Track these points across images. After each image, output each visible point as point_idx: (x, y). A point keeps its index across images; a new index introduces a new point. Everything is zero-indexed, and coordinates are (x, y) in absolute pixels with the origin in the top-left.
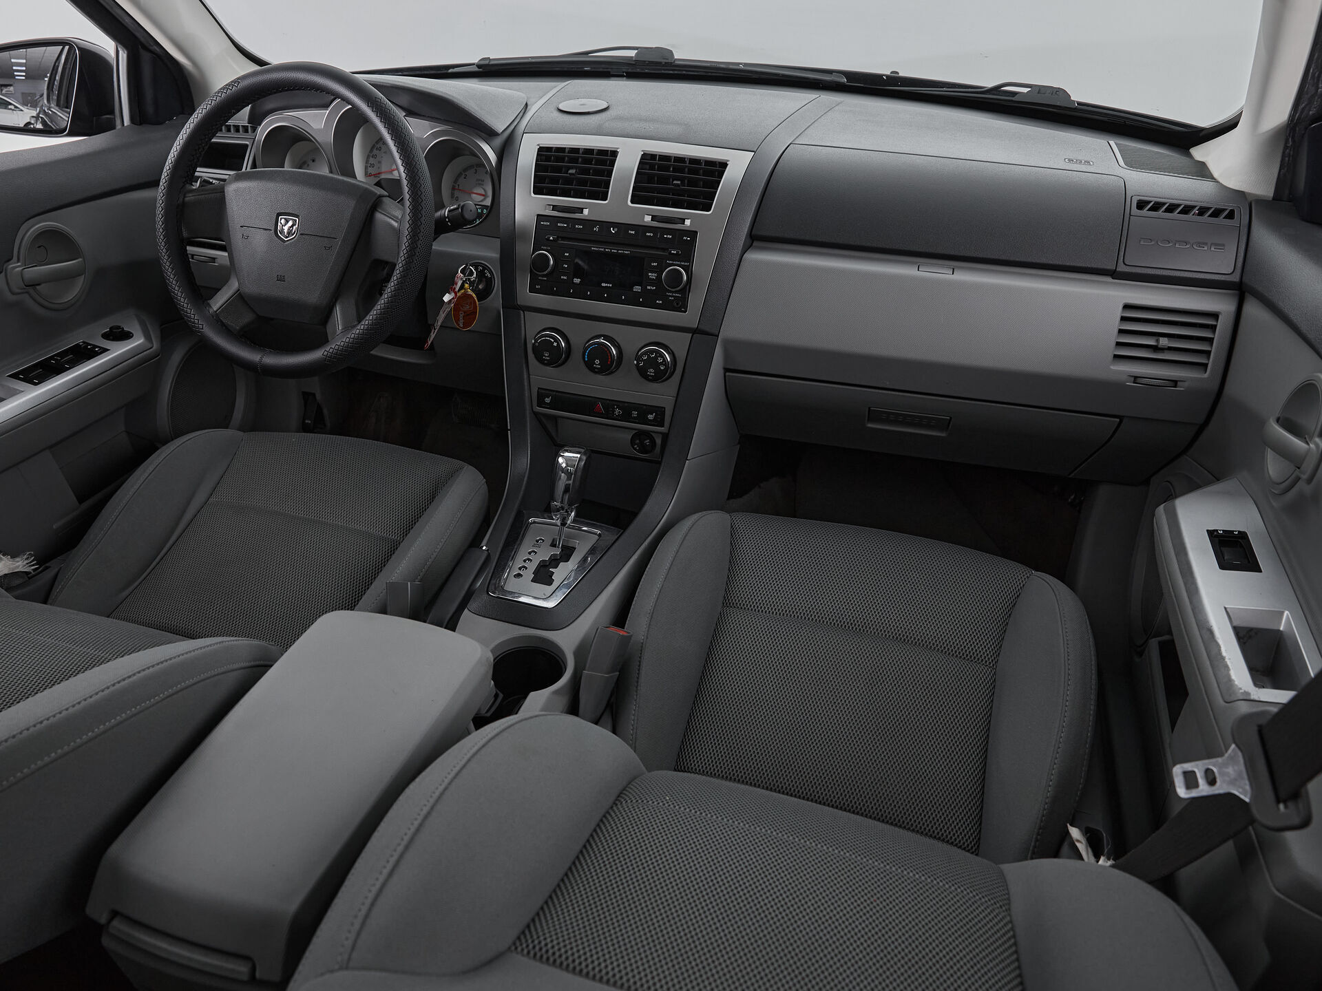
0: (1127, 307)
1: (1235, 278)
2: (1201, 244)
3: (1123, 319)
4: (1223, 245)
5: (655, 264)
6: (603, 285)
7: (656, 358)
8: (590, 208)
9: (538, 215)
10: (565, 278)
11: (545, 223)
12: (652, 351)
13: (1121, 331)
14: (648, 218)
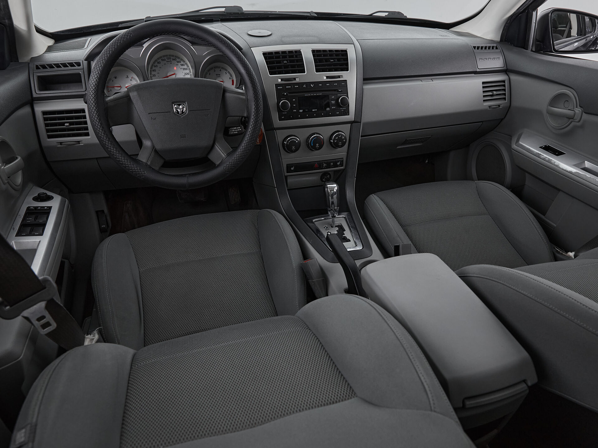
0: (483, 83)
1: (505, 68)
2: (494, 58)
3: (483, 87)
4: (499, 58)
5: (334, 97)
6: (313, 110)
7: (341, 137)
8: (299, 78)
9: (275, 85)
10: (295, 111)
11: (280, 88)
12: (338, 135)
13: (484, 92)
14: (325, 78)
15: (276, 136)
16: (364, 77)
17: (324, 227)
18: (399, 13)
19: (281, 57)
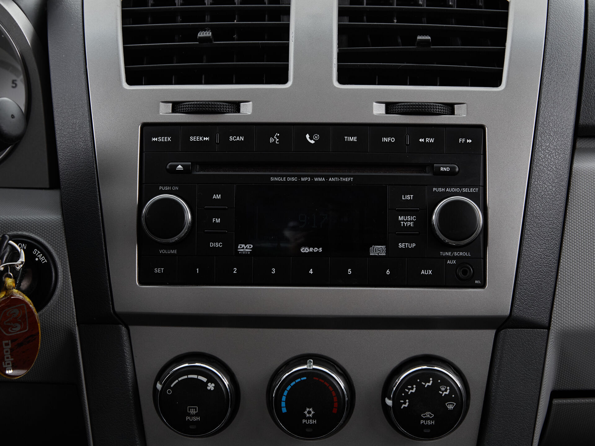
5: (408, 197)
7: (435, 387)
8: (253, 101)
9: (144, 126)
10: (218, 245)
11: (161, 139)
12: (424, 375)
14: (379, 110)
15: (126, 344)
16: (581, 122)
19: (207, 15)
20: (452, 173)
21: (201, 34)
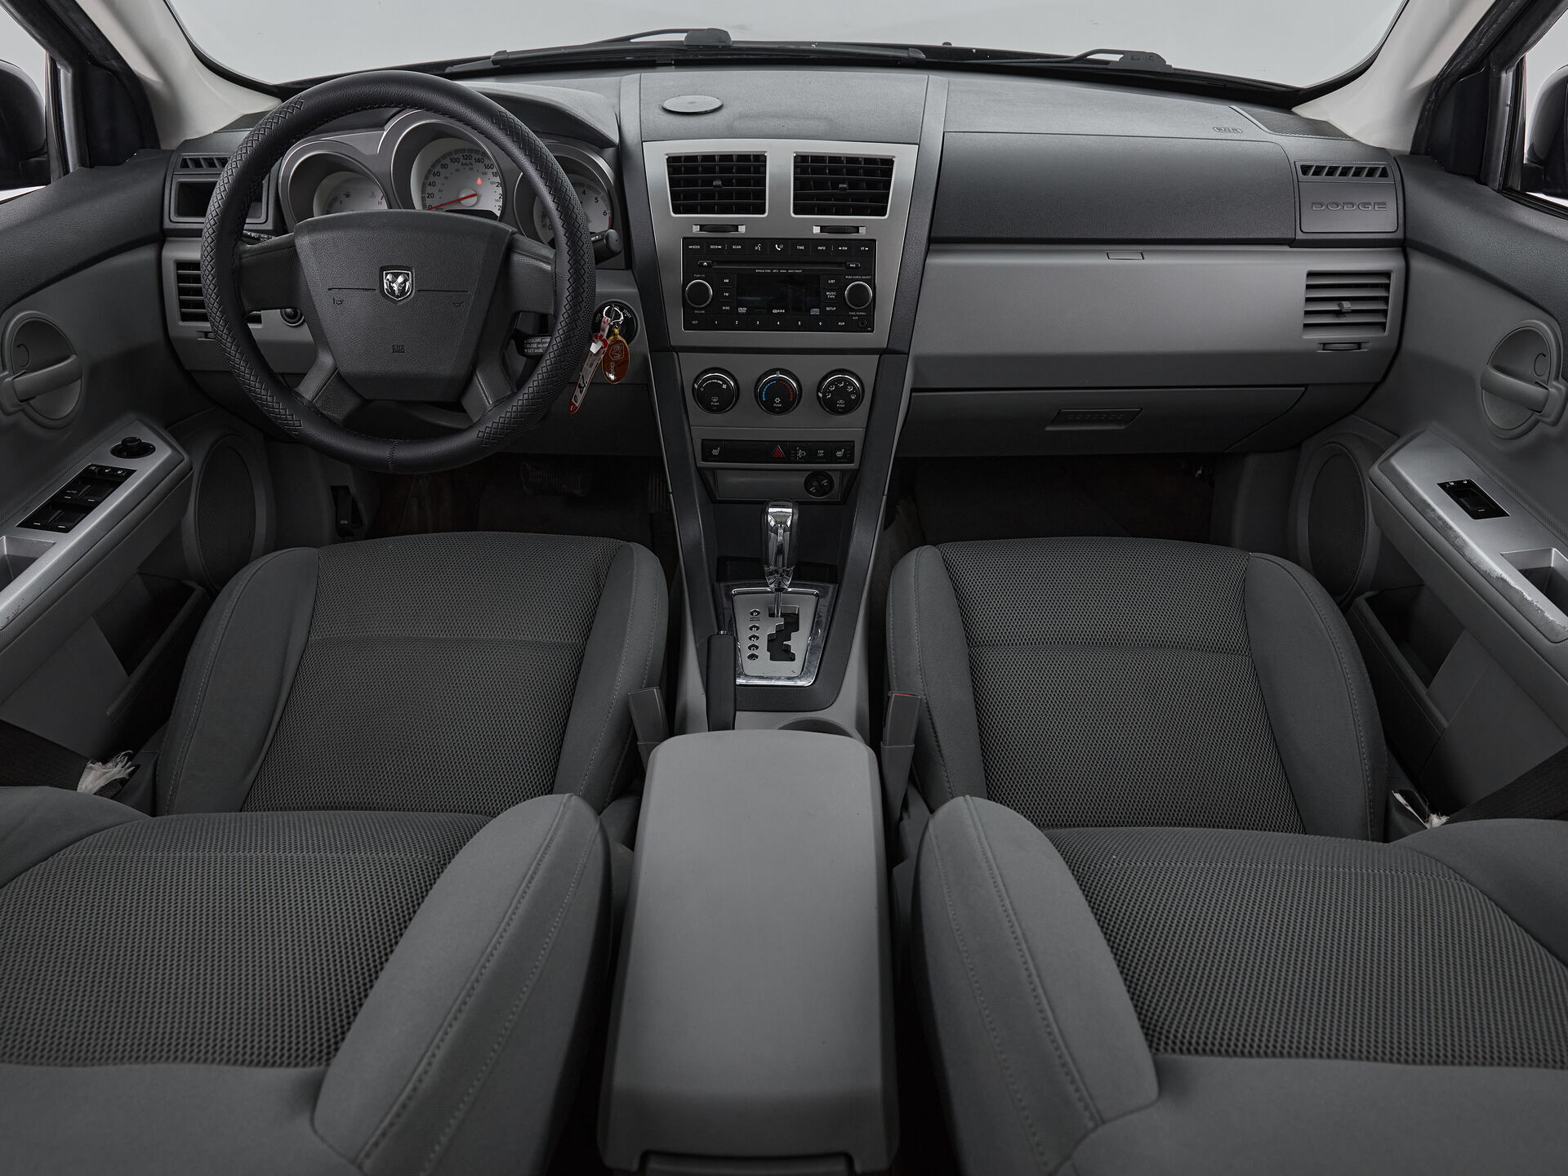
0: (1311, 274)
1: (1399, 235)
2: (1366, 205)
3: (1309, 287)
4: (1385, 204)
5: (832, 281)
6: (775, 311)
7: (845, 387)
8: (745, 224)
9: (684, 239)
10: (728, 308)
11: (694, 247)
12: (839, 380)
13: (1308, 300)
14: (817, 230)
15: (677, 366)
16: (932, 235)
17: (752, 614)
18: (1154, 57)
19: (717, 169)
20: (857, 267)
21: (715, 183)
